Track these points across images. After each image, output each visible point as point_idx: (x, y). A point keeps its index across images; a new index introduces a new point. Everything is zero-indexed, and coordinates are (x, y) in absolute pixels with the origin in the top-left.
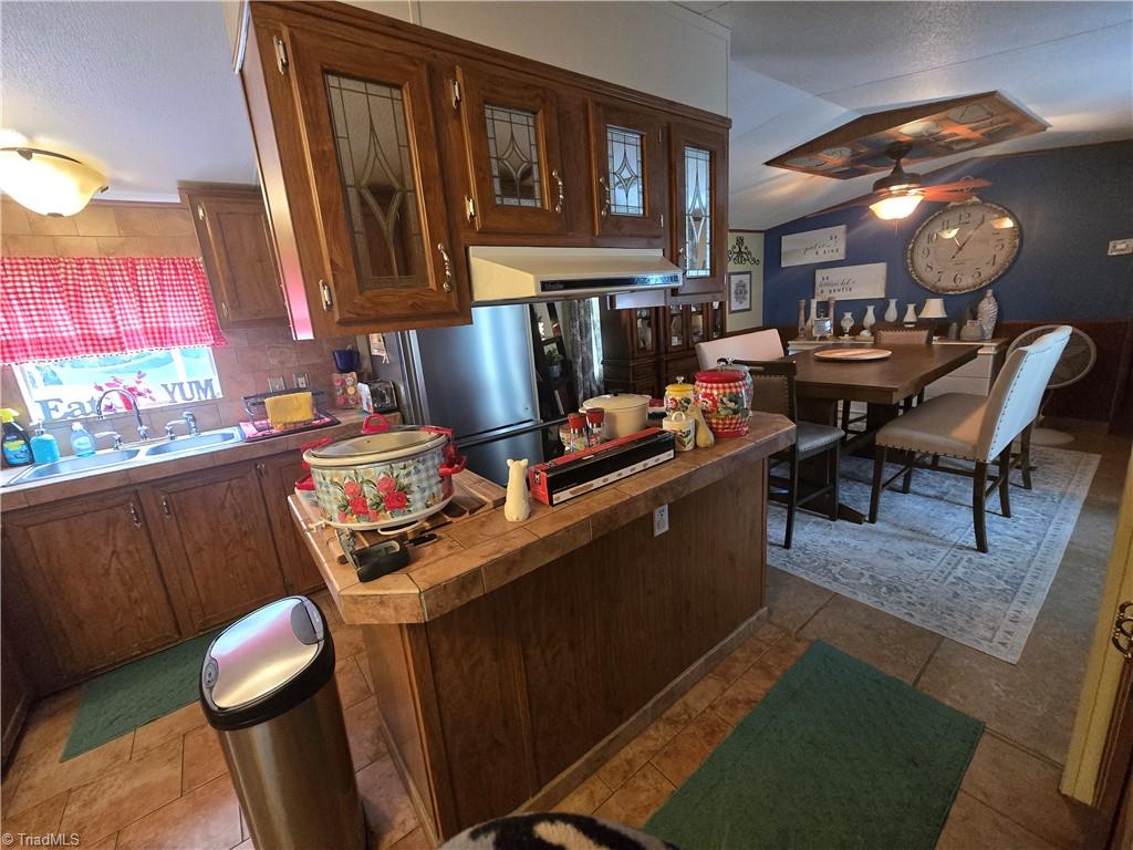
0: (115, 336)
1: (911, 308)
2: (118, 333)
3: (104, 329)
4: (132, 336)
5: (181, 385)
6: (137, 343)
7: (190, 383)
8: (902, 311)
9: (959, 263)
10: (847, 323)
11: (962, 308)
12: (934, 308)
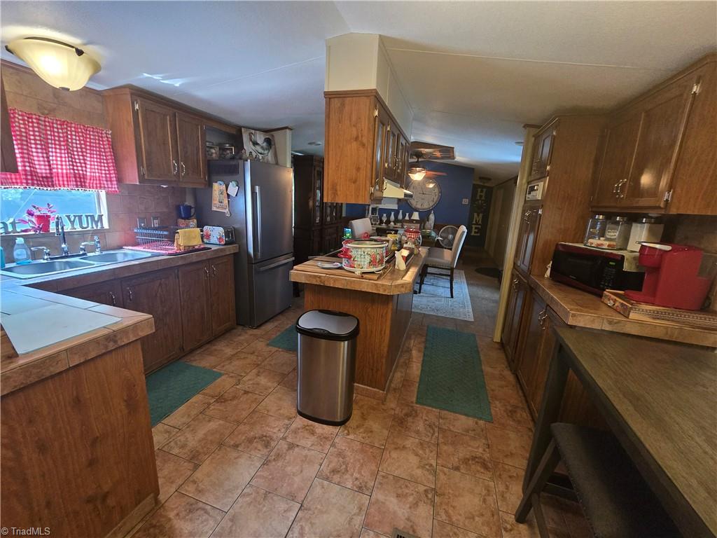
0: (49, 175)
1: (407, 214)
2: (51, 173)
3: (42, 169)
4: (63, 177)
5: (80, 217)
6: (61, 183)
7: (87, 216)
8: (404, 216)
9: (423, 199)
10: (384, 219)
11: (424, 216)
12: (416, 216)
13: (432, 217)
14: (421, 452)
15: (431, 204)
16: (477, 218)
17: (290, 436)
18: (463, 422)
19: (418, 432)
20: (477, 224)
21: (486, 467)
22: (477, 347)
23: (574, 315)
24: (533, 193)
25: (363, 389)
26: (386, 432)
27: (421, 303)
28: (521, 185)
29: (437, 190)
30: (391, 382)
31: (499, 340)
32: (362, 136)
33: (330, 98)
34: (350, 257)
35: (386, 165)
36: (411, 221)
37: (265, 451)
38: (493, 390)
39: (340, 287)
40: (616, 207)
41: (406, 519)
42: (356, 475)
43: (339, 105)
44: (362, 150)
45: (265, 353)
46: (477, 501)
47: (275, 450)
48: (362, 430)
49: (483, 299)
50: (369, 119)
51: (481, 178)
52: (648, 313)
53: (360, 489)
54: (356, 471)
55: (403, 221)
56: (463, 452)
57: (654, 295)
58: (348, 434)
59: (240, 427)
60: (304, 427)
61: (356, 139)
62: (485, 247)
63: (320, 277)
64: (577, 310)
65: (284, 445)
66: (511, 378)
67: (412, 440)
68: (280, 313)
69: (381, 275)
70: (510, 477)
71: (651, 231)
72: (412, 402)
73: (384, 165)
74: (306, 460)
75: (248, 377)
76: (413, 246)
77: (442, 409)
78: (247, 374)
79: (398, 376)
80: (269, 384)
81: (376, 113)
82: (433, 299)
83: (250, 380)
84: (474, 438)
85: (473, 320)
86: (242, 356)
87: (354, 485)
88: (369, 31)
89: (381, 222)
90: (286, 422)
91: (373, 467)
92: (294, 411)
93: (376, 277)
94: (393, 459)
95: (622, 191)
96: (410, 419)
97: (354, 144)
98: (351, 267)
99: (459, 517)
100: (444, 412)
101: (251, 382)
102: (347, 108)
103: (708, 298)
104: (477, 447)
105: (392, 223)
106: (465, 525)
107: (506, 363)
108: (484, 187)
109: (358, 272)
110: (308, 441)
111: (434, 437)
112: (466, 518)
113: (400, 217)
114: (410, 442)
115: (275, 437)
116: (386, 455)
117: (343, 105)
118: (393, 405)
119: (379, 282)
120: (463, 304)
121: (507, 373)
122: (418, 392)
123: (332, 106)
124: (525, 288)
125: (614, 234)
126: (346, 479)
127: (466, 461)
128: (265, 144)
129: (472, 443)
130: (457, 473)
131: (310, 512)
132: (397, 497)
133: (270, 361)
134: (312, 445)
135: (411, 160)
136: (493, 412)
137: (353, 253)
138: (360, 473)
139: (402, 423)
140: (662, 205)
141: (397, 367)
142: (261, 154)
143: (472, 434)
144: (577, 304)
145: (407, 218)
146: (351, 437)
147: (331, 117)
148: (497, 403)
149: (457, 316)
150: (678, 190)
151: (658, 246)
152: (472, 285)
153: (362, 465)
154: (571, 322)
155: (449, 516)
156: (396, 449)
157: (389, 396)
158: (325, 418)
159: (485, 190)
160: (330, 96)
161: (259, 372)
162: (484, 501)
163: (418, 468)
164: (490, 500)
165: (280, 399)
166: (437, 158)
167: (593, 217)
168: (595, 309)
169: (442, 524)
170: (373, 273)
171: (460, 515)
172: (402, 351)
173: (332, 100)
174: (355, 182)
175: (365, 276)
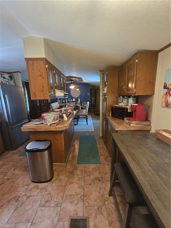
1: (71, 99)
9: (76, 94)
10: (64, 102)
11: (77, 100)
12: (74, 100)
13: (79, 100)
14: (79, 182)
15: (78, 96)
16: (93, 98)
17: (28, 193)
18: (92, 166)
19: (78, 175)
20: (93, 100)
21: (99, 180)
22: (95, 139)
23: (117, 128)
24: (104, 91)
25: (58, 164)
26: (66, 178)
27: (78, 128)
28: (101, 89)
29: (80, 91)
30: (68, 159)
31: (101, 136)
32: (43, 75)
33: (28, 61)
34: (45, 119)
35: (56, 85)
36: (73, 102)
37: (16, 204)
38: (100, 153)
39: (42, 130)
40: (124, 94)
41: (74, 211)
42: (55, 200)
43: (32, 63)
44: (43, 80)
45: (18, 160)
46: (97, 194)
47: (21, 201)
48: (57, 181)
49: (97, 123)
50: (44, 68)
51: (92, 87)
52: (134, 123)
53: (57, 205)
54: (55, 198)
55: (70, 102)
56: (92, 177)
57: (135, 118)
58: (52, 184)
59: (4, 197)
60: (35, 187)
61: (41, 76)
62: (97, 107)
63: (34, 128)
64: (118, 126)
65: (25, 198)
66: (105, 147)
67: (75, 178)
68: (25, 142)
69: (58, 124)
70: (107, 181)
71: (133, 100)
72: (75, 164)
73: (54, 85)
74: (35, 201)
75: (9, 172)
76: (71, 111)
77: (85, 164)
78: (9, 171)
79: (71, 156)
80: (20, 173)
81: (47, 66)
82: (81, 126)
83: (10, 173)
84: (95, 171)
85: (94, 131)
86: (7, 163)
87: (54, 204)
88: (39, 36)
89: (63, 103)
90: (27, 187)
91: (62, 194)
92: (30, 181)
93: (55, 125)
94: (69, 188)
95: (125, 89)
96: (75, 171)
97: (40, 78)
98: (46, 122)
99: (92, 202)
100: (86, 165)
101: (11, 174)
102: (35, 65)
103: (147, 117)
104: (97, 174)
105: (67, 103)
106: (94, 204)
107: (104, 143)
108: (94, 89)
109: (49, 124)
110: (36, 192)
111: (83, 175)
112: (94, 201)
113: (69, 100)
114: (75, 180)
115: (21, 195)
116: (67, 187)
117: (33, 63)
118: (69, 167)
119: (57, 127)
120: (91, 126)
121: (104, 146)
122: (77, 160)
123: (29, 63)
124: (105, 120)
125: (125, 101)
126: (52, 203)
127: (93, 181)
128: (9, 78)
129: (95, 173)
130: (91, 186)
131: (36, 224)
132: (71, 203)
133: (20, 162)
134: (38, 193)
135: (67, 82)
136: (101, 160)
137: (46, 118)
138: (57, 198)
139: (72, 173)
140: (134, 93)
141: (70, 153)
142: (8, 82)
143: (95, 170)
144: (118, 124)
145: (71, 101)
146: (54, 185)
147: (29, 67)
148: (102, 157)
149: (89, 131)
150: (137, 89)
151: (135, 104)
152: (93, 119)
153: (57, 195)
154: (117, 130)
155: (89, 203)
156: (70, 184)
157: (68, 164)
158: (43, 181)
159: (94, 90)
160: (27, 60)
161: (15, 169)
162: (99, 193)
163: (78, 188)
164: (101, 192)
165: (24, 178)
166: (78, 81)
167: (120, 97)
168: (123, 124)
169: (86, 207)
170: (55, 123)
171: (92, 201)
172: (72, 146)
173: (29, 61)
174: (43, 91)
175: (51, 125)
